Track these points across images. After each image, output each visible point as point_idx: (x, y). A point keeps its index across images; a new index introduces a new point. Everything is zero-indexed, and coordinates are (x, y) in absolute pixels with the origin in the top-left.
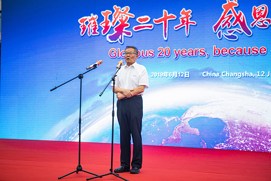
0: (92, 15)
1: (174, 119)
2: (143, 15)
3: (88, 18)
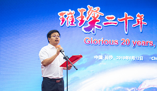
0: (70, 10)
1: (133, 89)
2: (110, 15)
3: (67, 13)
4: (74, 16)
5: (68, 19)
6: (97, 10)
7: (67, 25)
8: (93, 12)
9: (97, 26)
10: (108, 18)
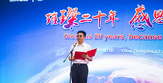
0: (54, 12)
1: (104, 78)
2: (86, 13)
3: (52, 14)
4: (57, 16)
5: (53, 19)
6: (76, 10)
7: (51, 24)
8: (72, 12)
9: (74, 23)
10: (84, 16)
